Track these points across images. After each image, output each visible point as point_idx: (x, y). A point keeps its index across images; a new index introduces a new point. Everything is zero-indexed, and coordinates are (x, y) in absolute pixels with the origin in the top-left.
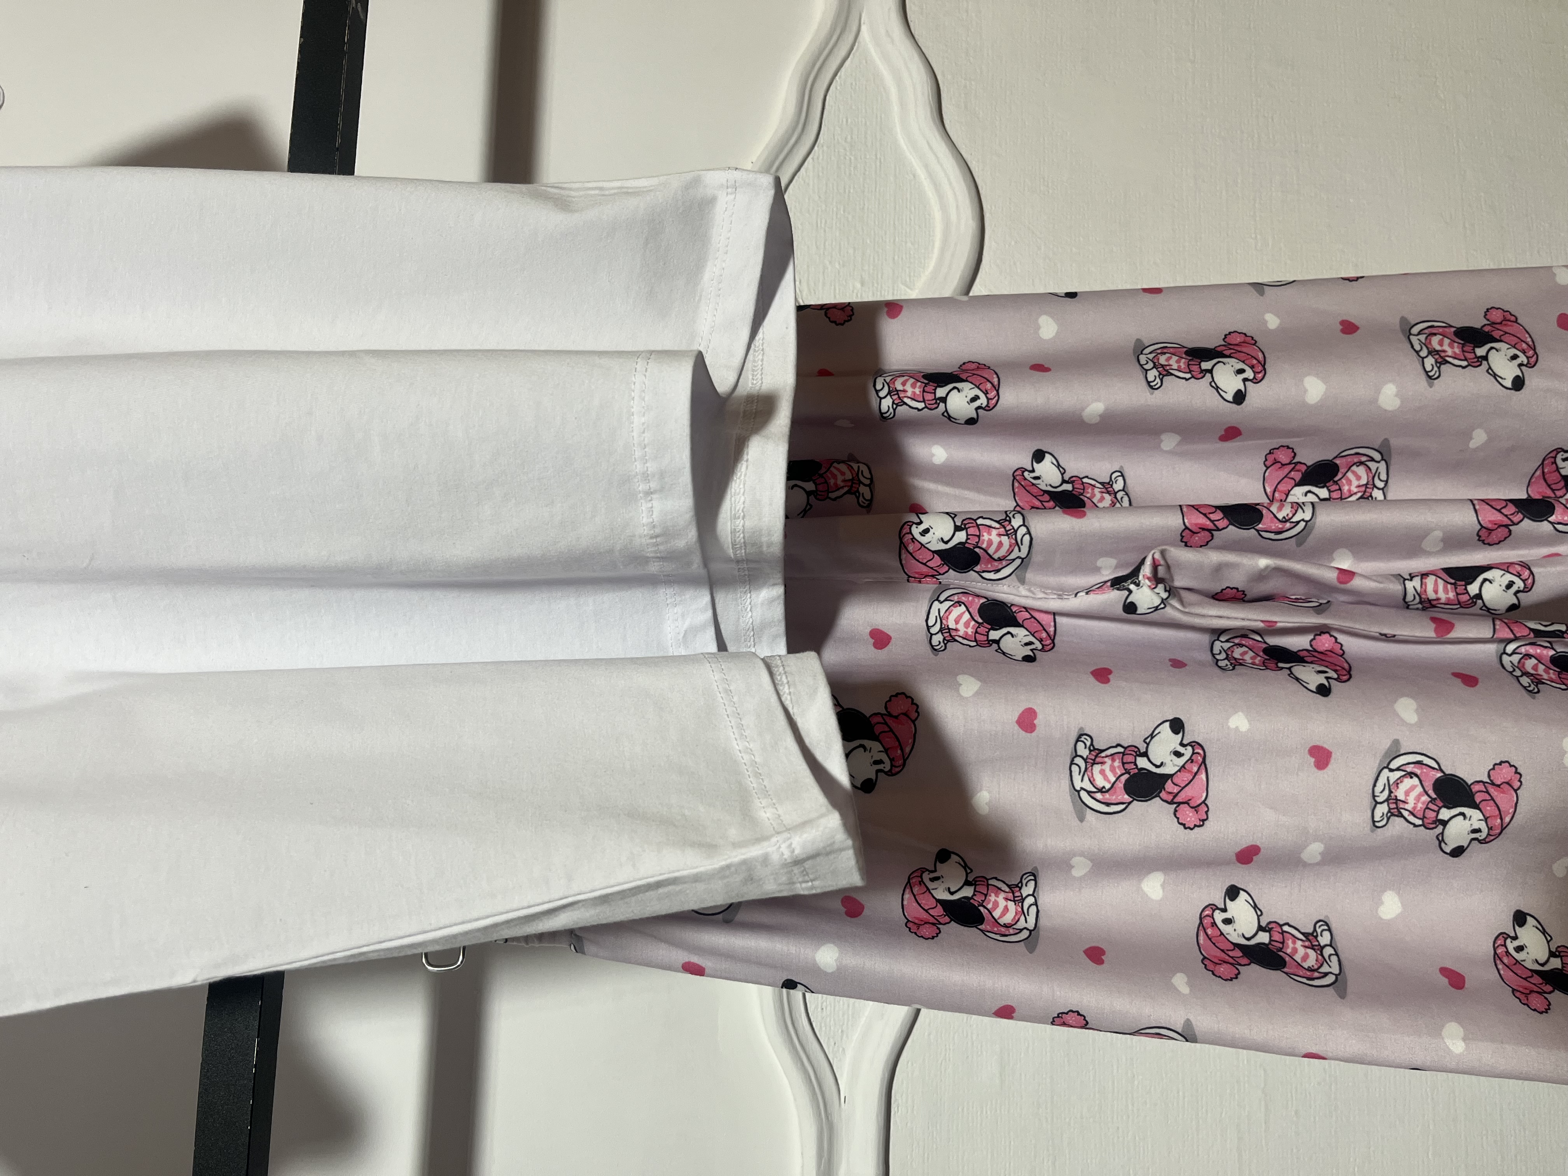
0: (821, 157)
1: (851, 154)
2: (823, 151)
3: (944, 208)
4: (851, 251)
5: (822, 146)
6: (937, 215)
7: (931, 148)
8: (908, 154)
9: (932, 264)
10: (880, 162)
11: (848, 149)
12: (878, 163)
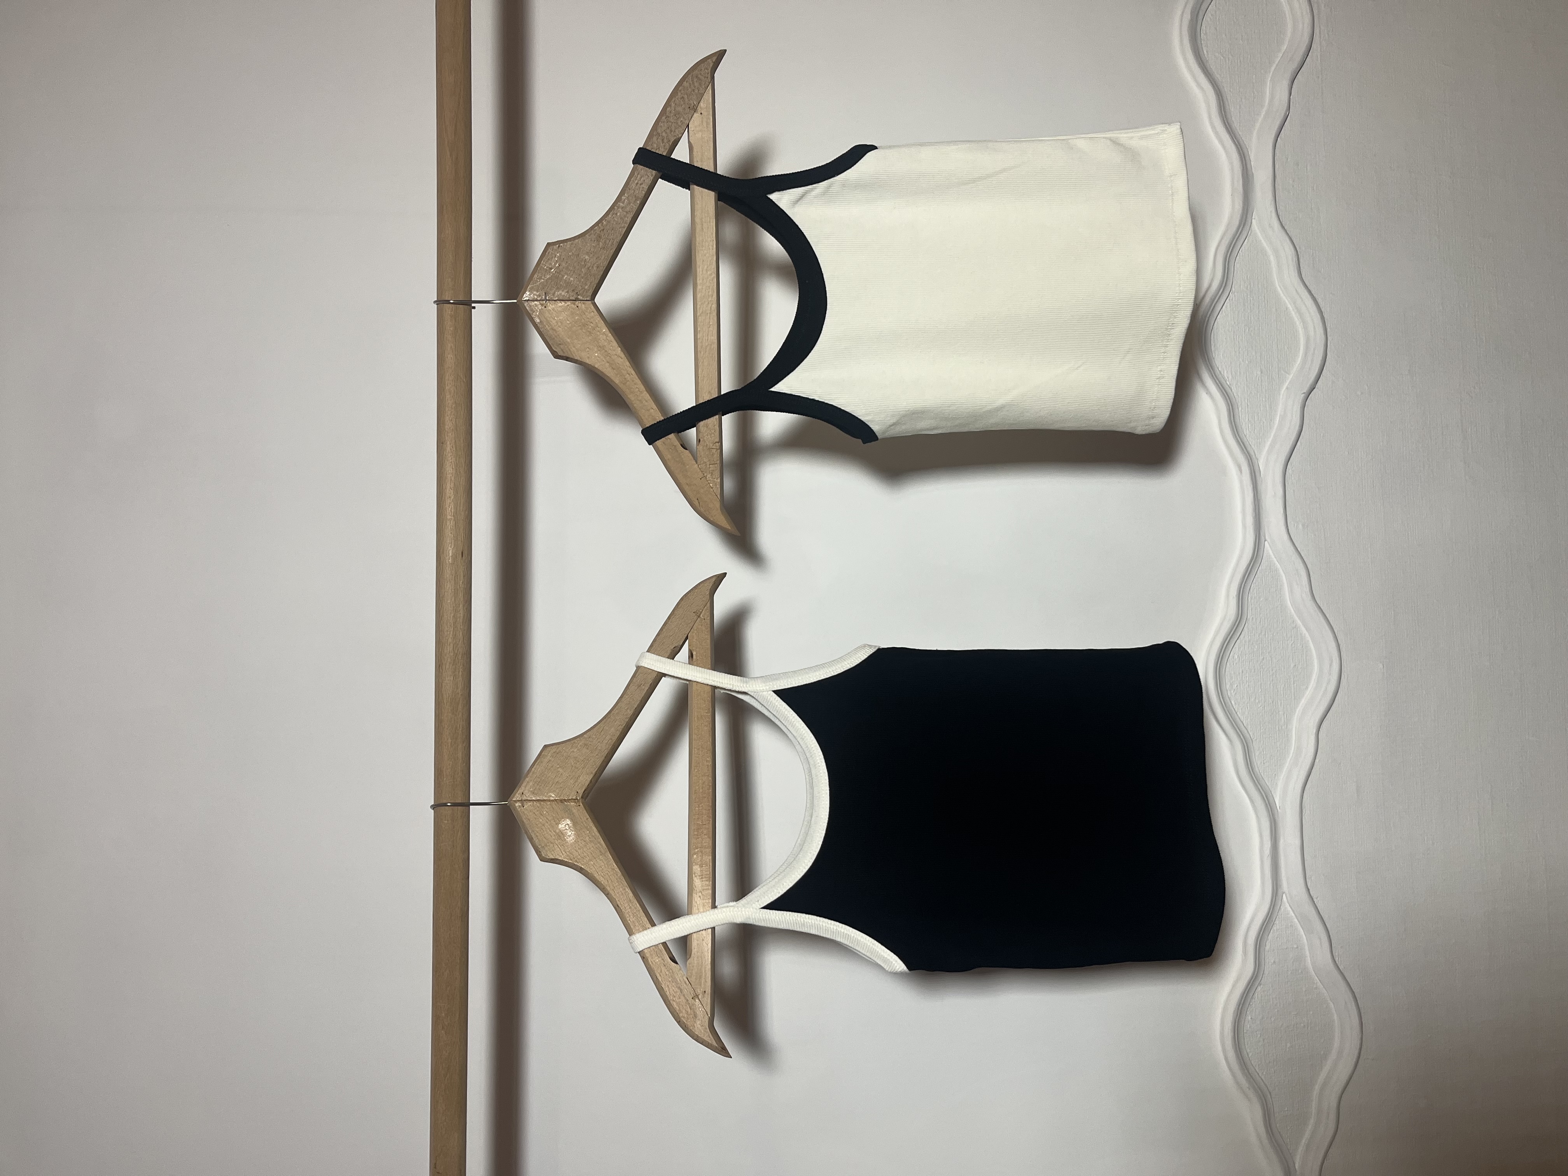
0: (1234, 299)
1: (1250, 297)
2: (1235, 296)
3: (1305, 328)
4: (1254, 353)
5: (1234, 293)
6: (1301, 331)
7: (1298, 293)
8: (1282, 295)
9: (1299, 360)
10: (1267, 301)
11: (1249, 294)
12: (1266, 301)
